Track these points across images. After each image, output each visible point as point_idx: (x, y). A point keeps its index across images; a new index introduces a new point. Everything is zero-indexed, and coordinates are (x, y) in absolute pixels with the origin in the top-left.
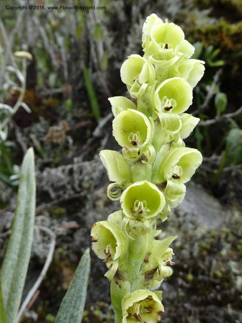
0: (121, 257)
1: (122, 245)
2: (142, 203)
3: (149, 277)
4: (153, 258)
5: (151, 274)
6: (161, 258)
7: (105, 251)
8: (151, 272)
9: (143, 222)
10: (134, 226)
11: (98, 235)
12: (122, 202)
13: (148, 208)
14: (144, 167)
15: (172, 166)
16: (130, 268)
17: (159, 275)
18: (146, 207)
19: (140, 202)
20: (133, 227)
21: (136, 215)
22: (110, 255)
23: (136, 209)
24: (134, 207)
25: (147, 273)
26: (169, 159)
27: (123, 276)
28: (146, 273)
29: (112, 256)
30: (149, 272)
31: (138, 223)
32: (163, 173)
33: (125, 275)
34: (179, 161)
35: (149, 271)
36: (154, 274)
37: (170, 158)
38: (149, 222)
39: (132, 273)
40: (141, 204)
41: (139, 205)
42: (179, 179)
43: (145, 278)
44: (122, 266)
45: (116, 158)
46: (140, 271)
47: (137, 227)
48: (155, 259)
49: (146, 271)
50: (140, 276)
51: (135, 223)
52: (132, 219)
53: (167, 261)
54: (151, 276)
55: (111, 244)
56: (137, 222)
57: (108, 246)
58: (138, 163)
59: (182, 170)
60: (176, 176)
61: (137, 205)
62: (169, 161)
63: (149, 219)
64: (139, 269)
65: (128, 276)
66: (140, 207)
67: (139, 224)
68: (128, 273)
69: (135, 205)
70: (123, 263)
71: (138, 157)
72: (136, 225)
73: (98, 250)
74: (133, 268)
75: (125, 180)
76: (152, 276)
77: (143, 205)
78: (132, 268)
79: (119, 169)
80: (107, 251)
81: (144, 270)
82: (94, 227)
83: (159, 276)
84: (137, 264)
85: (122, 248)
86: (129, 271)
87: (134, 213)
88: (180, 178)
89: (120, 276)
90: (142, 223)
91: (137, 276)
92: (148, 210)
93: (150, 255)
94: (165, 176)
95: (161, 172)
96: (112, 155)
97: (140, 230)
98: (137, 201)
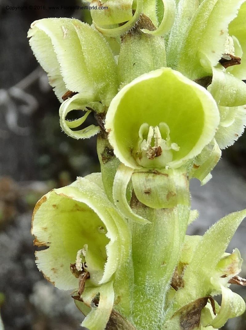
0: (118, 275)
1: (119, 242)
2: (157, 129)
3: (191, 321)
4: (194, 272)
5: (195, 314)
6: (216, 269)
7: (74, 266)
8: (194, 308)
9: (167, 175)
10: (145, 187)
11: (50, 231)
12: (110, 130)
13: (173, 141)
14: (147, 46)
15: (221, 31)
16: (141, 301)
17: (215, 314)
18: (168, 139)
19: (151, 129)
20: (144, 189)
21: (144, 161)
22: (88, 273)
23: (145, 146)
24: (140, 142)
25: (185, 312)
26: (210, 16)
27: (125, 324)
28: (181, 313)
29: (93, 277)
30: (189, 309)
31: (154, 180)
32: (197, 54)
33: (130, 323)
34: (236, 16)
35: (188, 307)
36: (203, 314)
37: (212, 13)
38: (181, 173)
39: (147, 314)
40: (154, 132)
41: (150, 135)
42: (239, 63)
43: (182, 326)
44: (122, 299)
45: (77, 31)
46: (166, 308)
47: (153, 189)
48: (200, 275)
49: (182, 306)
50: (168, 321)
51: (148, 180)
52: (138, 172)
53: (230, 277)
54: (195, 318)
55: (86, 246)
56: (151, 176)
57: (79, 252)
58: (132, 38)
59: (240, 46)
60: (229, 58)
61: (145, 136)
62: (210, 22)
63: (179, 169)
64: (163, 305)
65: (136, 323)
66: (153, 139)
67: (157, 182)
68: (136, 316)
69: (140, 136)
70: (122, 291)
71: (132, 19)
72: (151, 184)
73: (53, 269)
74: (149, 300)
75: (102, 85)
76: (197, 318)
77: (159, 136)
78: (146, 302)
79: (86, 57)
80: (79, 267)
81: (175, 306)
82: (41, 208)
83: (214, 317)
84: (157, 292)
85: (119, 250)
86: (140, 311)
87: (138, 160)
88: (241, 62)
89: (119, 326)
90: (165, 178)
91: (160, 321)
92: (175, 147)
93: (183, 269)
94: (203, 62)
95: (191, 52)
96: (63, 27)
97: (163, 195)
98: (144, 126)
